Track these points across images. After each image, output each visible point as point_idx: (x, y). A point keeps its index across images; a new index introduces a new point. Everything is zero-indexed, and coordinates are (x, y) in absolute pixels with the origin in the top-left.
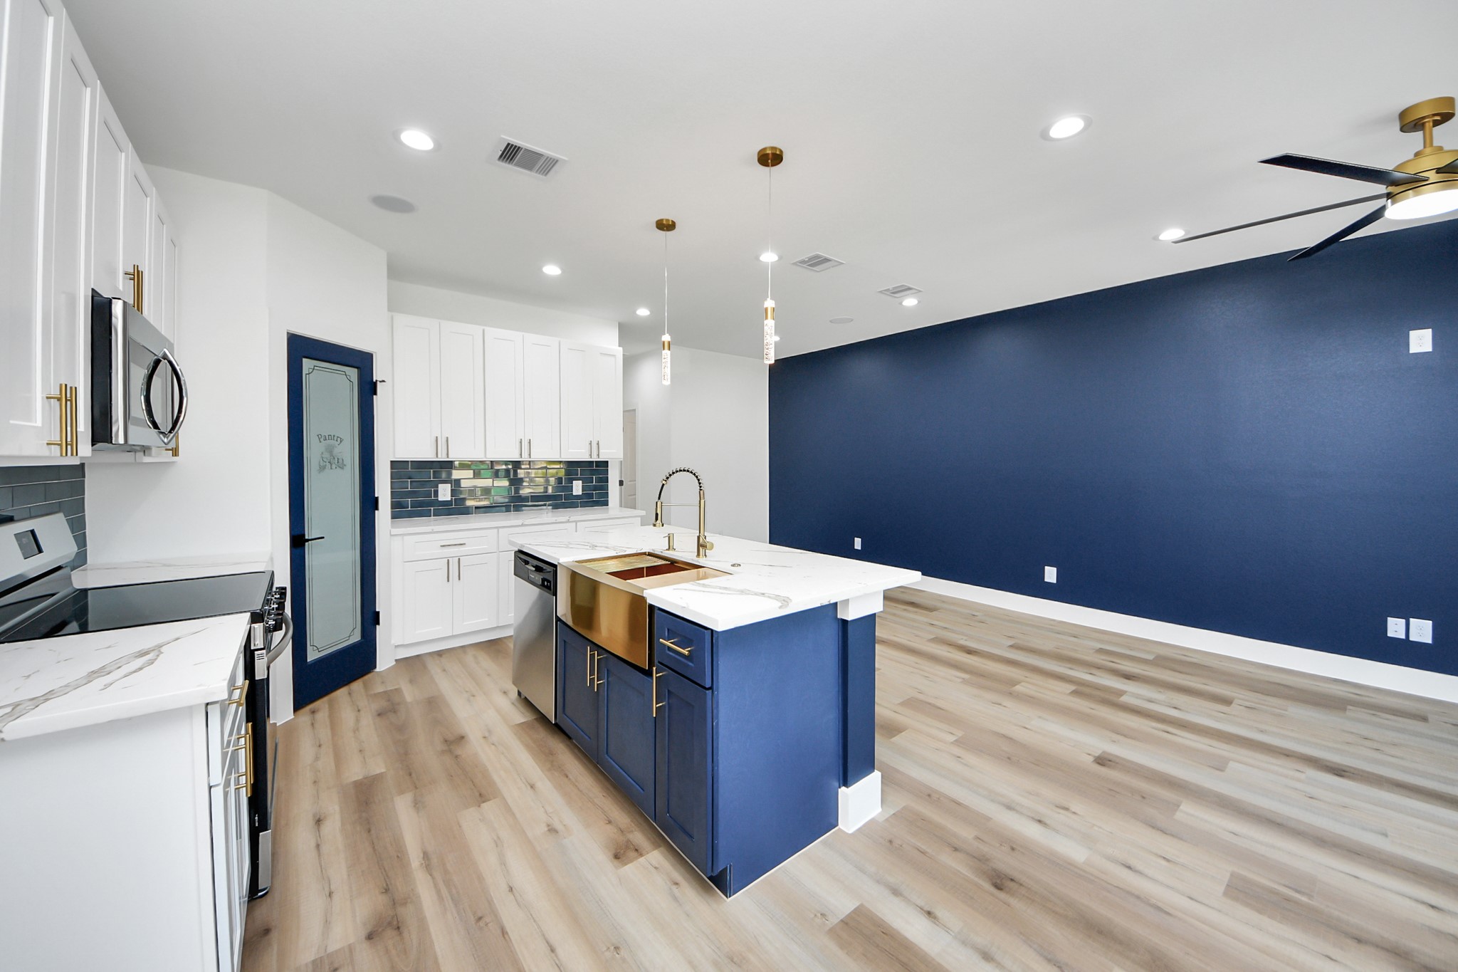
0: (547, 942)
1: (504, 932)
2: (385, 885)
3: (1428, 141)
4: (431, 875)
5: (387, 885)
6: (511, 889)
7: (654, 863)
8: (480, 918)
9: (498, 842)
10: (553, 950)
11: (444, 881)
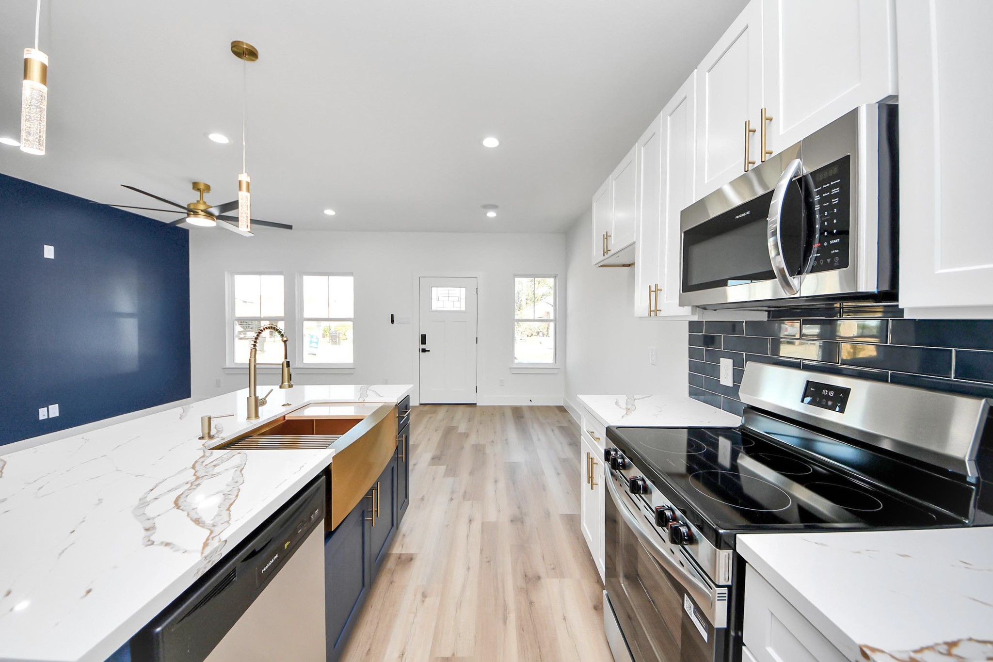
0: (468, 539)
1: (481, 550)
2: (532, 608)
3: (201, 197)
4: (505, 601)
5: (531, 607)
6: (469, 569)
7: (401, 547)
8: (488, 562)
9: (459, 605)
10: (468, 536)
11: (499, 592)
